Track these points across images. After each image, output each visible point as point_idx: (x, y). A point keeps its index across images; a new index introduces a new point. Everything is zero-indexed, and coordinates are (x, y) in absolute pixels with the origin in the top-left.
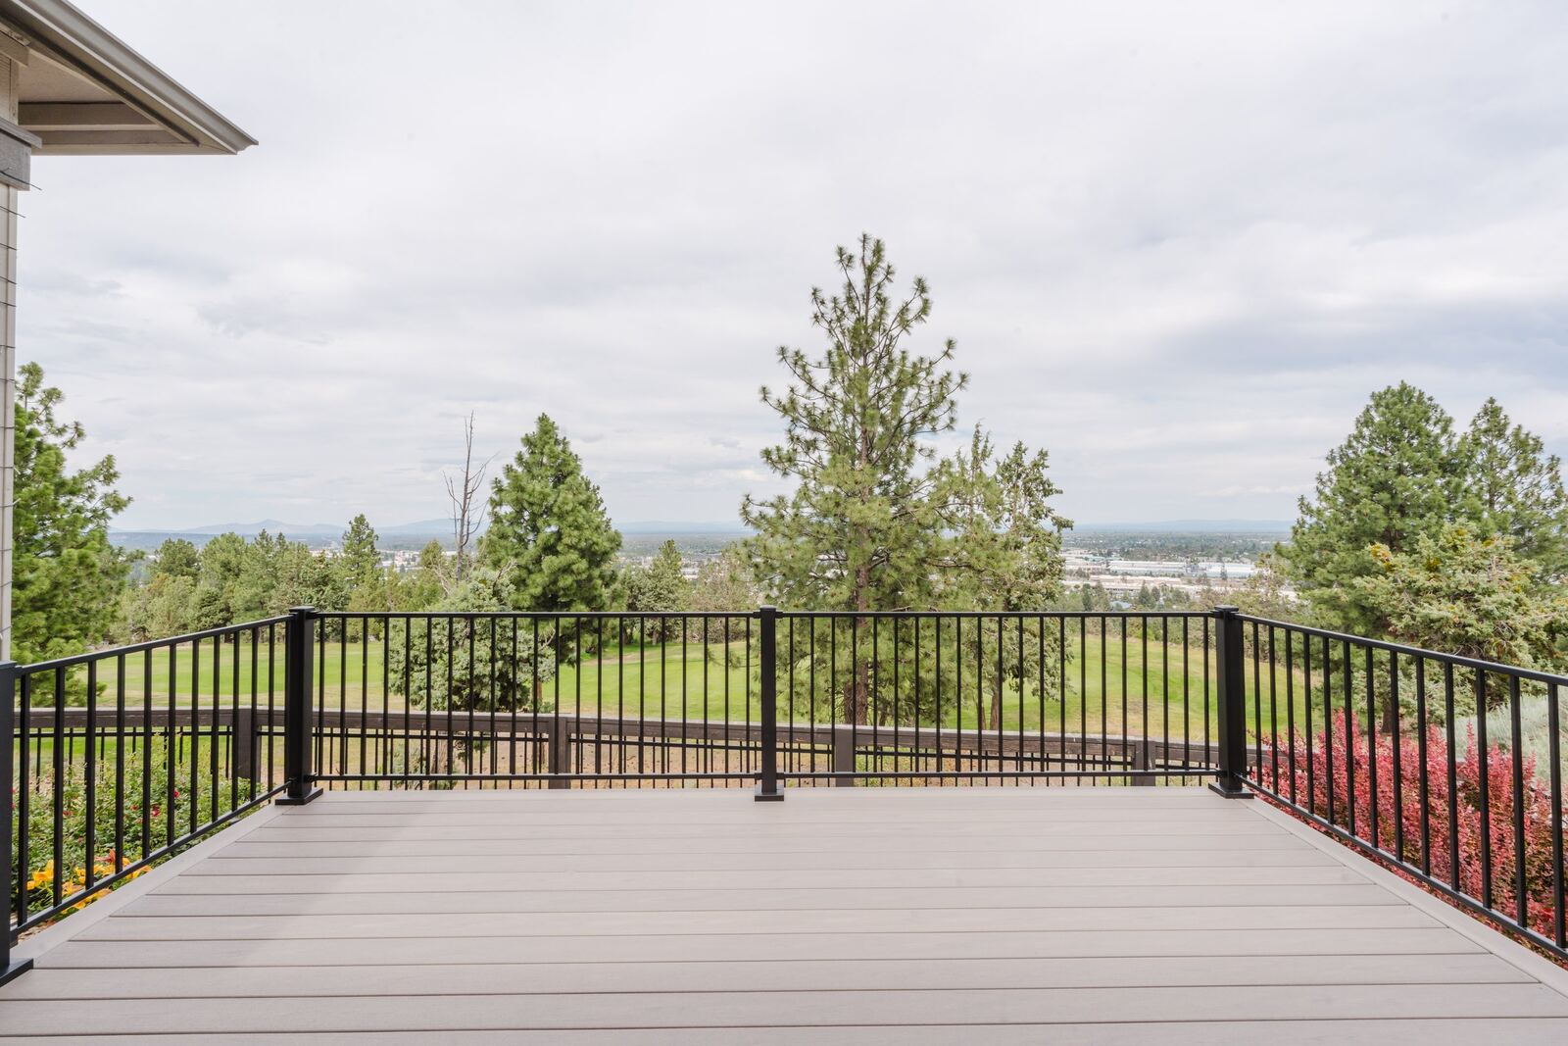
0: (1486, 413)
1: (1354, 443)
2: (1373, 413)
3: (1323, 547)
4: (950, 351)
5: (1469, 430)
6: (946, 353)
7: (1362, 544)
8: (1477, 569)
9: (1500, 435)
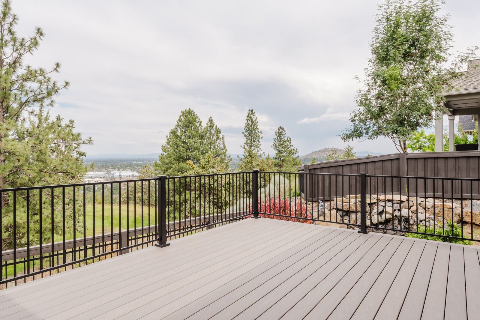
0: (210, 121)
1: (177, 127)
2: (182, 117)
3: (170, 162)
4: (57, 68)
5: (206, 126)
6: (56, 69)
7: (180, 161)
8: (214, 167)
9: (212, 128)
